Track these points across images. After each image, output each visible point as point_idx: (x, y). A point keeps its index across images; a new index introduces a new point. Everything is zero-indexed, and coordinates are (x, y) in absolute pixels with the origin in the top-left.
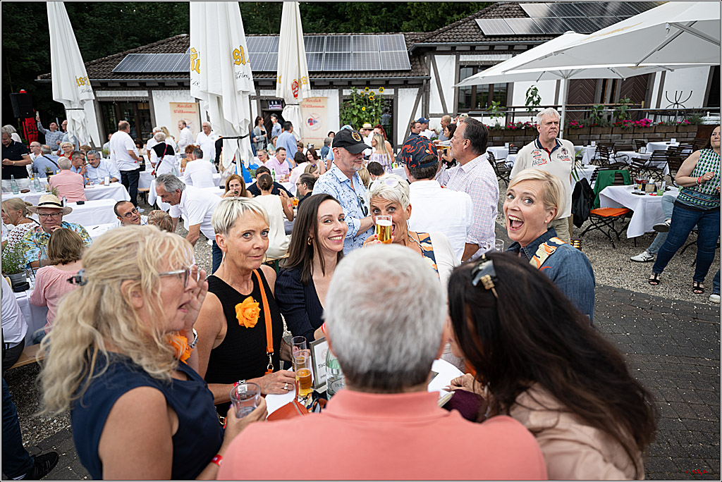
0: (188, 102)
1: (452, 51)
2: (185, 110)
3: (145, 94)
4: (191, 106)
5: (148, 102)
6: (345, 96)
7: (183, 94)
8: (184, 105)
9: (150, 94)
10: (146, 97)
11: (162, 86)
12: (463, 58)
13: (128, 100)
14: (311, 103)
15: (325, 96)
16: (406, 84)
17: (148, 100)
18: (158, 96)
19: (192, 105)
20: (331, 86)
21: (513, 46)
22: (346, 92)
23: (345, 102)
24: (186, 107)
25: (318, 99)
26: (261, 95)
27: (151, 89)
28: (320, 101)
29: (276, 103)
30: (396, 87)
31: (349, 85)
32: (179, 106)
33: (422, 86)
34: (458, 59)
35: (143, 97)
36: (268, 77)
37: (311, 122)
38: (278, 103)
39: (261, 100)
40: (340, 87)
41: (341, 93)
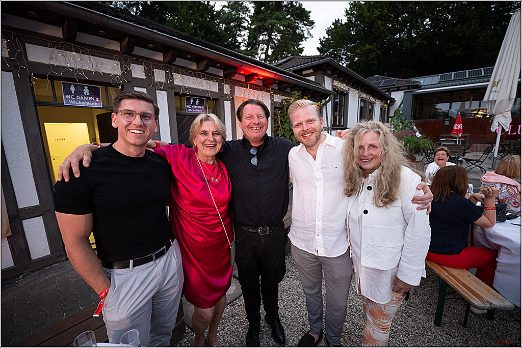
1: (331, 74)
6: (276, 103)
12: (335, 83)
22: (276, 98)
26: (175, 83)
34: (332, 82)
38: (201, 103)
40: (272, 91)
41: (272, 98)
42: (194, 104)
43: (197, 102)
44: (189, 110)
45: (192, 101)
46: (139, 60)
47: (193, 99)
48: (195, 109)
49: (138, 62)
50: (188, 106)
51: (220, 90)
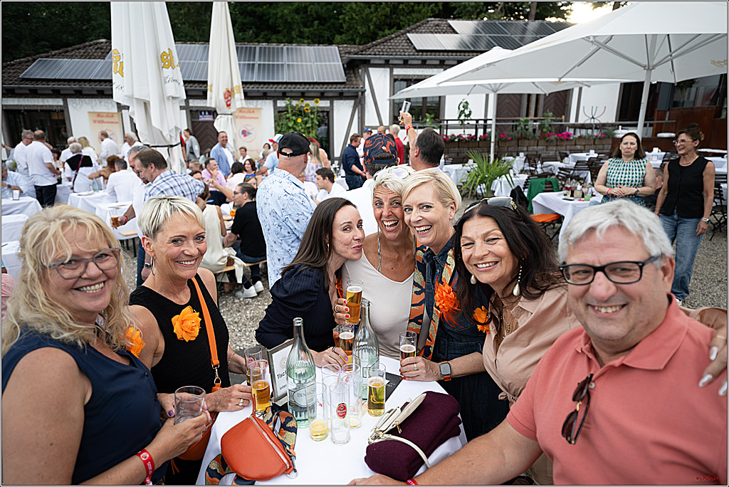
0: (110, 111)
1: (387, 64)
2: (106, 119)
3: (59, 102)
4: (112, 116)
5: (63, 111)
6: (280, 107)
7: (103, 103)
8: (104, 115)
9: (66, 103)
10: (60, 106)
11: (79, 94)
12: (397, 71)
13: (39, 108)
14: (244, 114)
15: (259, 106)
16: (341, 96)
17: (62, 109)
18: (75, 105)
19: (114, 115)
20: (265, 96)
21: (444, 61)
22: (281, 104)
23: (279, 113)
24: (107, 116)
25: (252, 110)
26: (191, 105)
27: (66, 97)
28: (253, 112)
29: (207, 113)
30: (332, 99)
31: (284, 96)
32: (99, 116)
33: (358, 98)
34: (391, 72)
35: (57, 106)
36: (198, 87)
37: (245, 133)
38: (209, 114)
39: (191, 111)
40: (275, 98)
41: (275, 104)
45: (203, 113)
50: (201, 117)
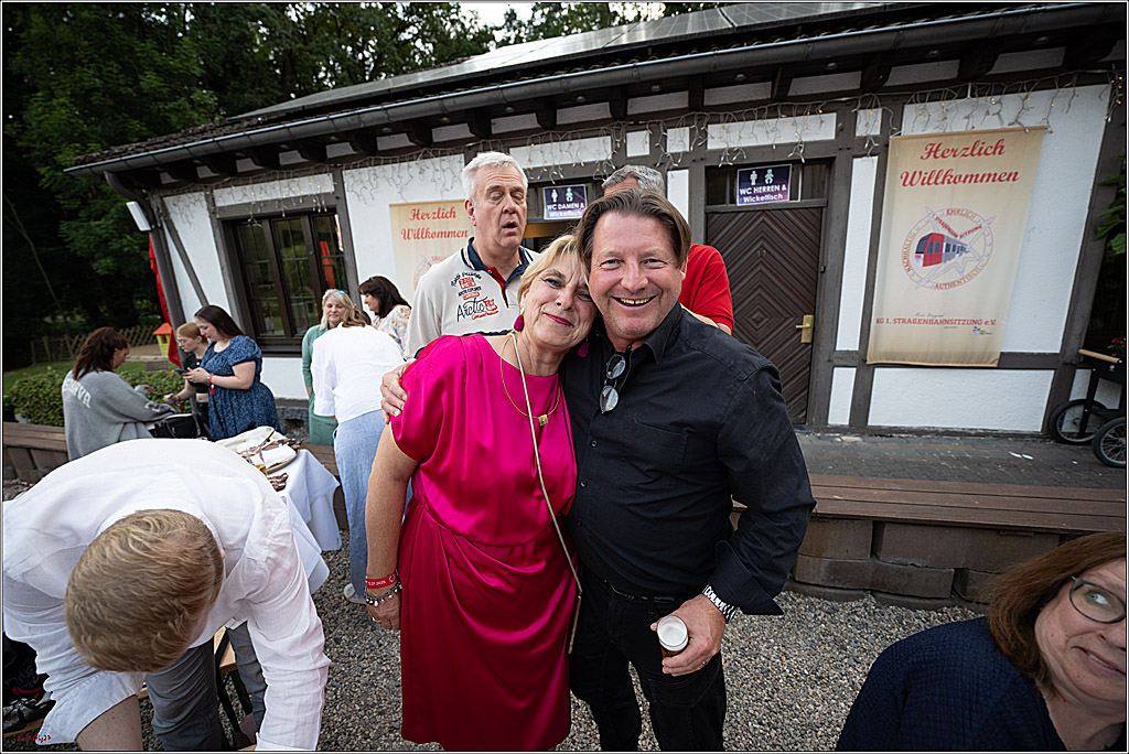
0: (446, 197)
2: (434, 225)
3: (323, 184)
4: (453, 214)
5: (335, 209)
7: (429, 172)
8: (430, 210)
9: (339, 184)
10: (326, 194)
13: (284, 208)
17: (333, 202)
18: (359, 190)
19: (457, 208)
24: (437, 215)
25: (990, 142)
26: (712, 146)
28: (999, 148)
32: (416, 215)
35: (321, 197)
38: (780, 180)
42: (761, 181)
43: (769, 176)
44: (746, 199)
45: (754, 177)
46: (638, 123)
47: (757, 172)
48: (763, 194)
49: (638, 127)
50: (743, 192)
51: (839, 131)
